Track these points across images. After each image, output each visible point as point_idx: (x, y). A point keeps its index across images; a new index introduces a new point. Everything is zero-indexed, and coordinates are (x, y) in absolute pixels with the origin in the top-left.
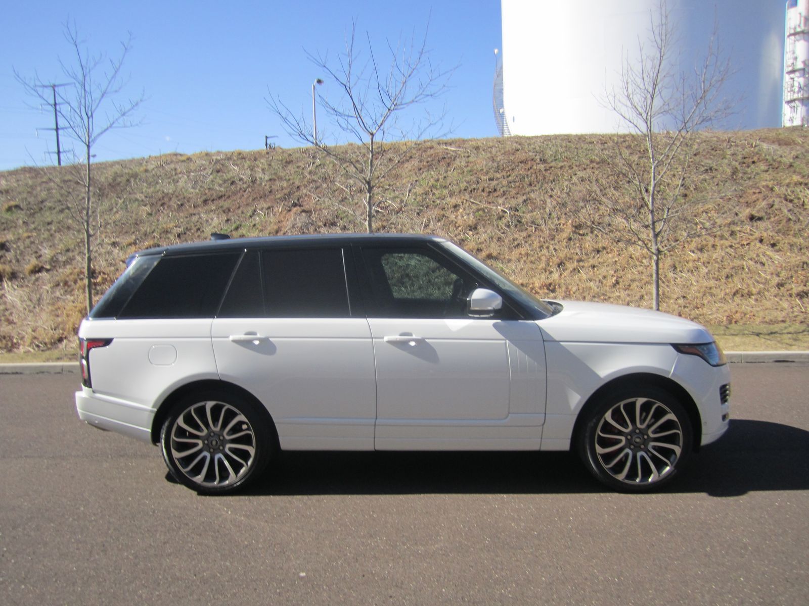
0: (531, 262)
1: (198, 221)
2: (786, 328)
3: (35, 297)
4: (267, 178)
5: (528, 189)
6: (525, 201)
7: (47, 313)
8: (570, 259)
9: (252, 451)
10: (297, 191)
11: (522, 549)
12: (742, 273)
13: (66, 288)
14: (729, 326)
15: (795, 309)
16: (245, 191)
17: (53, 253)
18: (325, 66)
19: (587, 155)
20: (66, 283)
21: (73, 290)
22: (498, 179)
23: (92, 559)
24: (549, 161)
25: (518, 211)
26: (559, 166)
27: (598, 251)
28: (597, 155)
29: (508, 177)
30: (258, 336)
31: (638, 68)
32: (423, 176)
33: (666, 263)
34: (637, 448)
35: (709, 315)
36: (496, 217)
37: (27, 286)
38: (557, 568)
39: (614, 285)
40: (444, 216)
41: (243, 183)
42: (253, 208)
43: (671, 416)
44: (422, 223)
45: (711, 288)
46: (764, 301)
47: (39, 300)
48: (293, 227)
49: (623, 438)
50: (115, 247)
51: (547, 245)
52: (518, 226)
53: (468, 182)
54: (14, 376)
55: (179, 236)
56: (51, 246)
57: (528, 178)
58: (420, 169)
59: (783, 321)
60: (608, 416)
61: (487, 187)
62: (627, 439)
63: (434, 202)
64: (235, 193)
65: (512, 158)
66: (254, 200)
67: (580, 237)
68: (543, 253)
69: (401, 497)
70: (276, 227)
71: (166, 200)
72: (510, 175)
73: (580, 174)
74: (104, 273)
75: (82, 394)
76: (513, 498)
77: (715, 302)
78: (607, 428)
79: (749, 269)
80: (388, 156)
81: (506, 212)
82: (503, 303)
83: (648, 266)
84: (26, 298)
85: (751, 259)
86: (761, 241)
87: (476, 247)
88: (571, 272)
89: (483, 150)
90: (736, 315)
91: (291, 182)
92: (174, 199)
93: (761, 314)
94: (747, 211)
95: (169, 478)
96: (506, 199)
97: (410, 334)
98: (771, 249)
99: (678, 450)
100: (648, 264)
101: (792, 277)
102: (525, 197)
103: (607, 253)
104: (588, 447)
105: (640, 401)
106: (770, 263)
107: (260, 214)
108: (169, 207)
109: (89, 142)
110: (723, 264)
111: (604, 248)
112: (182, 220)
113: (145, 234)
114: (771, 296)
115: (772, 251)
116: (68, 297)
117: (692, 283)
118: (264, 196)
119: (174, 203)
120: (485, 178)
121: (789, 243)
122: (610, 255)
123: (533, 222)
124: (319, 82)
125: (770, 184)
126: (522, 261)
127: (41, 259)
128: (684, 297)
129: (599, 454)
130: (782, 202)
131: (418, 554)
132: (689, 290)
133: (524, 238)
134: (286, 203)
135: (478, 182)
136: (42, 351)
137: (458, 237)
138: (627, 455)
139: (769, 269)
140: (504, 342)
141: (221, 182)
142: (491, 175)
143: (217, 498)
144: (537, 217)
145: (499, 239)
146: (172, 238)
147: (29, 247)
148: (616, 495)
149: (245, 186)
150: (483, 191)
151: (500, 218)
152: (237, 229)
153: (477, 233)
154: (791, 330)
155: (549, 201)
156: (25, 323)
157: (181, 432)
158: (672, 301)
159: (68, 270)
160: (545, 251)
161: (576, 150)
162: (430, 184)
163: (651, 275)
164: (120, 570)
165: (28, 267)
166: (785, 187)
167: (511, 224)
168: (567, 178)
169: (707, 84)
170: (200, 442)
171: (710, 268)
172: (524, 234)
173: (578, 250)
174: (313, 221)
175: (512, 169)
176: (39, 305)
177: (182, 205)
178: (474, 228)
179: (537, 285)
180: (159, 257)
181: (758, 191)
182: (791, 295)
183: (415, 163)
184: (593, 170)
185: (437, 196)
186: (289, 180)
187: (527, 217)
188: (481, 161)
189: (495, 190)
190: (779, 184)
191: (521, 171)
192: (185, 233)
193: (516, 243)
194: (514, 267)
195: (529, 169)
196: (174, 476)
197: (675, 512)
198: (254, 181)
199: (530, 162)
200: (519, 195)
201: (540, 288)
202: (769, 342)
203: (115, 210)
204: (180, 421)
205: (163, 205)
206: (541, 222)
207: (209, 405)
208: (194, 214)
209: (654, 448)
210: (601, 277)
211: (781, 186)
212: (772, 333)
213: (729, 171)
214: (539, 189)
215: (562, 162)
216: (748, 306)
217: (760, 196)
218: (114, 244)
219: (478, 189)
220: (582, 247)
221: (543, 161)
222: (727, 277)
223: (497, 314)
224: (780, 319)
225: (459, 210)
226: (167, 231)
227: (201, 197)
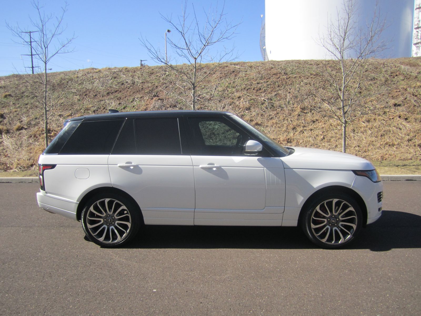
0: (279, 127)
1: (104, 104)
2: (412, 163)
3: (19, 143)
4: (140, 81)
5: (277, 89)
6: (276, 95)
7: (25, 151)
8: (299, 126)
9: (129, 225)
10: (156, 88)
11: (271, 278)
12: (389, 134)
13: (35, 138)
14: (382, 162)
15: (417, 153)
16: (129, 89)
17: (29, 119)
18: (170, 22)
19: (309, 71)
20: (35, 136)
21: (38, 139)
22: (262, 83)
23: (44, 281)
24: (289, 74)
25: (272, 100)
26: (294, 77)
27: (314, 122)
28: (314, 71)
29: (267, 82)
30: (133, 164)
31: (336, 24)
32: (223, 81)
33: (350, 128)
34: (333, 225)
35: (372, 155)
36: (260, 103)
37: (15, 137)
38: (290, 288)
39: (322, 140)
40: (233, 102)
41: (128, 84)
42: (133, 98)
43: (351, 209)
44: (222, 106)
45: (373, 142)
46: (401, 149)
47: (21, 144)
48: (154, 107)
49: (326, 220)
50: (61, 117)
51: (287, 118)
52: (272, 108)
53: (246, 85)
54: (7, 184)
55: (94, 111)
56: (27, 116)
57: (277, 83)
58: (221, 78)
59: (411, 159)
60: (318, 208)
61: (256, 87)
62: (327, 220)
63: (228, 95)
64: (124, 89)
65: (269, 72)
66: (133, 93)
67: (304, 114)
68: (285, 122)
69: (208, 250)
70: (145, 108)
71: (88, 92)
72: (268, 81)
73: (305, 81)
74: (55, 131)
75: (40, 194)
76: (267, 251)
77: (375, 149)
78: (317, 214)
79: (393, 132)
80: (204, 71)
81: (266, 101)
82: (263, 148)
83: (340, 130)
84: (14, 144)
85: (394, 126)
86: (400, 117)
87: (250, 119)
88: (300, 133)
89: (254, 68)
90: (386, 156)
91: (153, 84)
92: (92, 92)
93: (399, 155)
94: (392, 101)
95: (86, 238)
96: (266, 94)
97: (213, 164)
98: (405, 121)
99: (354, 226)
100: (340, 129)
101: (415, 136)
102: (276, 93)
103: (318, 122)
104: (307, 225)
105: (335, 200)
106: (404, 129)
107: (136, 100)
108: (89, 96)
109: (46, 61)
110: (379, 129)
111: (317, 120)
112: (96, 103)
113: (77, 111)
114: (404, 146)
115: (405, 122)
116: (36, 143)
117: (363, 139)
118: (138, 91)
119: (92, 94)
120: (255, 82)
121: (414, 118)
122: (320, 124)
123: (280, 106)
124: (169, 31)
125: (405, 87)
126: (274, 126)
127: (22, 123)
128: (359, 146)
129: (313, 228)
130: (411, 96)
131: (216, 280)
132: (362, 142)
133: (275, 114)
134: (150, 95)
135: (251, 85)
136: (23, 171)
137: (240, 114)
138: (327, 229)
139: (404, 132)
140: (263, 168)
141: (116, 83)
142: (258, 81)
143: (110, 249)
144: (282, 104)
145: (262, 115)
146: (91, 112)
147: (15, 117)
148: (322, 250)
149: (129, 86)
150: (254, 89)
151: (263, 104)
152: (124, 108)
153: (250, 112)
154: (415, 164)
155: (288, 95)
156: (14, 156)
157: (92, 215)
158: (352, 148)
159: (36, 129)
160: (286, 122)
161: (303, 68)
162: (226, 85)
163: (342, 135)
164: (59, 287)
165: (16, 127)
166: (413, 88)
167: (268, 107)
168: (298, 83)
169: (373, 33)
170: (102, 220)
171: (372, 131)
172: (275, 112)
173: (303, 121)
174: (164, 104)
175: (269, 78)
176: (21, 147)
177: (96, 95)
178: (248, 109)
179: (281, 139)
180: (81, 122)
181: (398, 90)
182: (415, 146)
183: (218, 74)
184: (312, 79)
185: (230, 92)
186: (152, 83)
187: (277, 103)
188: (253, 74)
189: (260, 89)
190: (410, 87)
191: (274, 79)
192: (97, 110)
193: (271, 117)
194: (269, 130)
195: (278, 78)
196: (89, 238)
197: (352, 259)
198: (134, 83)
199: (278, 75)
200: (272, 92)
201: (283, 141)
202: (403, 170)
203: (61, 97)
204: (92, 209)
205: (86, 95)
206: (284, 106)
207: (107, 200)
208: (102, 100)
209: (342, 225)
210: (315, 135)
211: (411, 88)
212: (405, 165)
213: (383, 79)
214: (283, 89)
215: (296, 74)
216: (392, 151)
217: (399, 93)
218: (60, 116)
219: (251, 88)
220: (306, 119)
221: (286, 74)
222: (382, 136)
223: (259, 154)
224: (410, 158)
225: (241, 99)
226: (88, 109)
227: (106, 91)
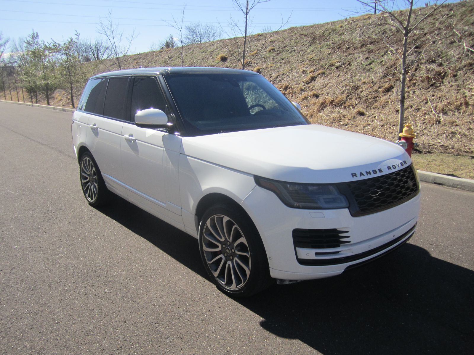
1: (351, 59)
9: (97, 187)
10: (423, 37)
16: (389, 38)
30: (96, 126)
34: (228, 257)
41: (391, 33)
43: (243, 240)
49: (220, 245)
55: (337, 68)
56: (277, 72)
60: (208, 223)
71: (342, 45)
92: (346, 45)
97: (132, 136)
112: (343, 58)
113: (322, 67)
129: (204, 250)
138: (221, 260)
140: (163, 149)
141: (377, 32)
152: (370, 64)
157: (83, 171)
186: (423, 29)
192: (341, 66)
203: (315, 51)
204: (82, 164)
205: (339, 48)
207: (87, 159)
218: (304, 72)
226: (333, 65)
227: (361, 43)
